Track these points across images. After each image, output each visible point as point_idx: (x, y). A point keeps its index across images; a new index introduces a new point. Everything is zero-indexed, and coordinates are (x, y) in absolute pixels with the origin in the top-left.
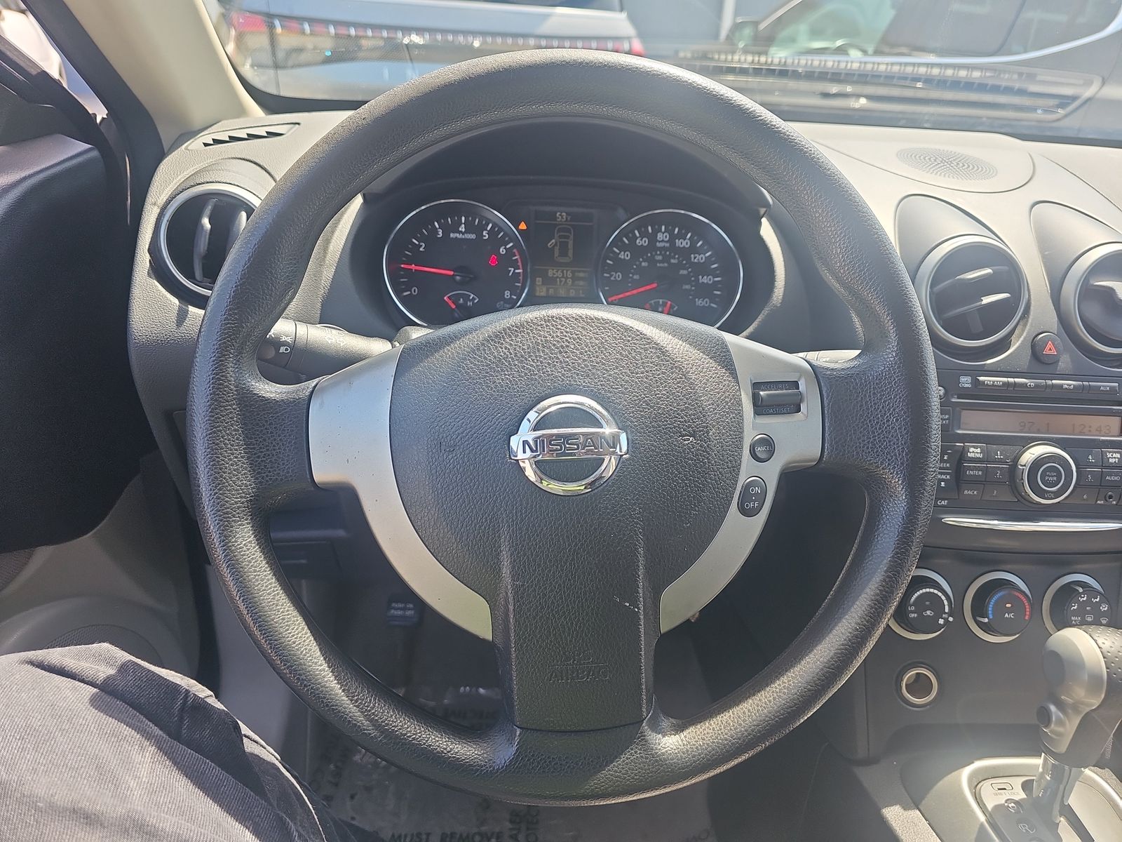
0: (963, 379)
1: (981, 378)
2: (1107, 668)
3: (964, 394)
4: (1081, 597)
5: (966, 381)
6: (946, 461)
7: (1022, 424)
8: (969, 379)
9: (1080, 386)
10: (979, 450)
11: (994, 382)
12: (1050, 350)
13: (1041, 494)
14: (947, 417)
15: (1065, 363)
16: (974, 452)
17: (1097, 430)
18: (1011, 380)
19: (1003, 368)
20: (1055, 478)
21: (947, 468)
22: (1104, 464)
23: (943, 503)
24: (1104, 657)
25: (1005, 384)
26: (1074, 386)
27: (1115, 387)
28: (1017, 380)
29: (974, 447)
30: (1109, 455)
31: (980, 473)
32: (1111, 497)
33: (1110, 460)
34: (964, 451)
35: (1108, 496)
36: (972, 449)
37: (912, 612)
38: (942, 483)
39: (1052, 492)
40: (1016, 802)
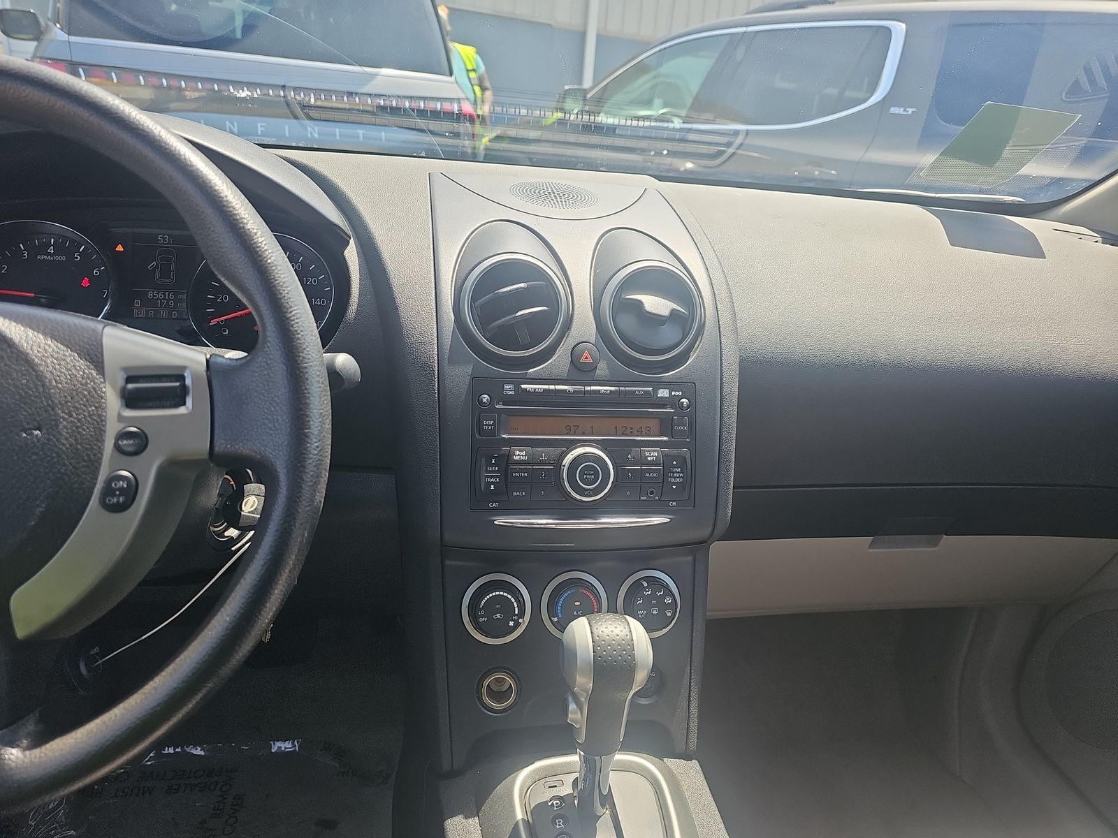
0: (507, 387)
1: (523, 386)
2: (594, 652)
3: (507, 400)
4: (646, 592)
5: (509, 389)
6: (493, 465)
7: (568, 428)
8: (512, 387)
9: (616, 391)
10: (524, 453)
11: (535, 389)
12: (586, 358)
13: (581, 492)
14: (492, 422)
15: (602, 369)
16: (519, 454)
17: (638, 432)
18: (552, 387)
19: (545, 375)
20: (593, 477)
21: (495, 472)
22: (642, 461)
23: (494, 505)
24: (593, 642)
25: (544, 390)
26: (610, 391)
27: (649, 391)
28: (558, 387)
29: (520, 450)
30: (647, 454)
31: (526, 474)
32: (652, 493)
33: (649, 459)
34: (509, 455)
35: (649, 492)
36: (517, 453)
37: (483, 616)
38: (492, 486)
39: (590, 490)
40: (561, 798)
